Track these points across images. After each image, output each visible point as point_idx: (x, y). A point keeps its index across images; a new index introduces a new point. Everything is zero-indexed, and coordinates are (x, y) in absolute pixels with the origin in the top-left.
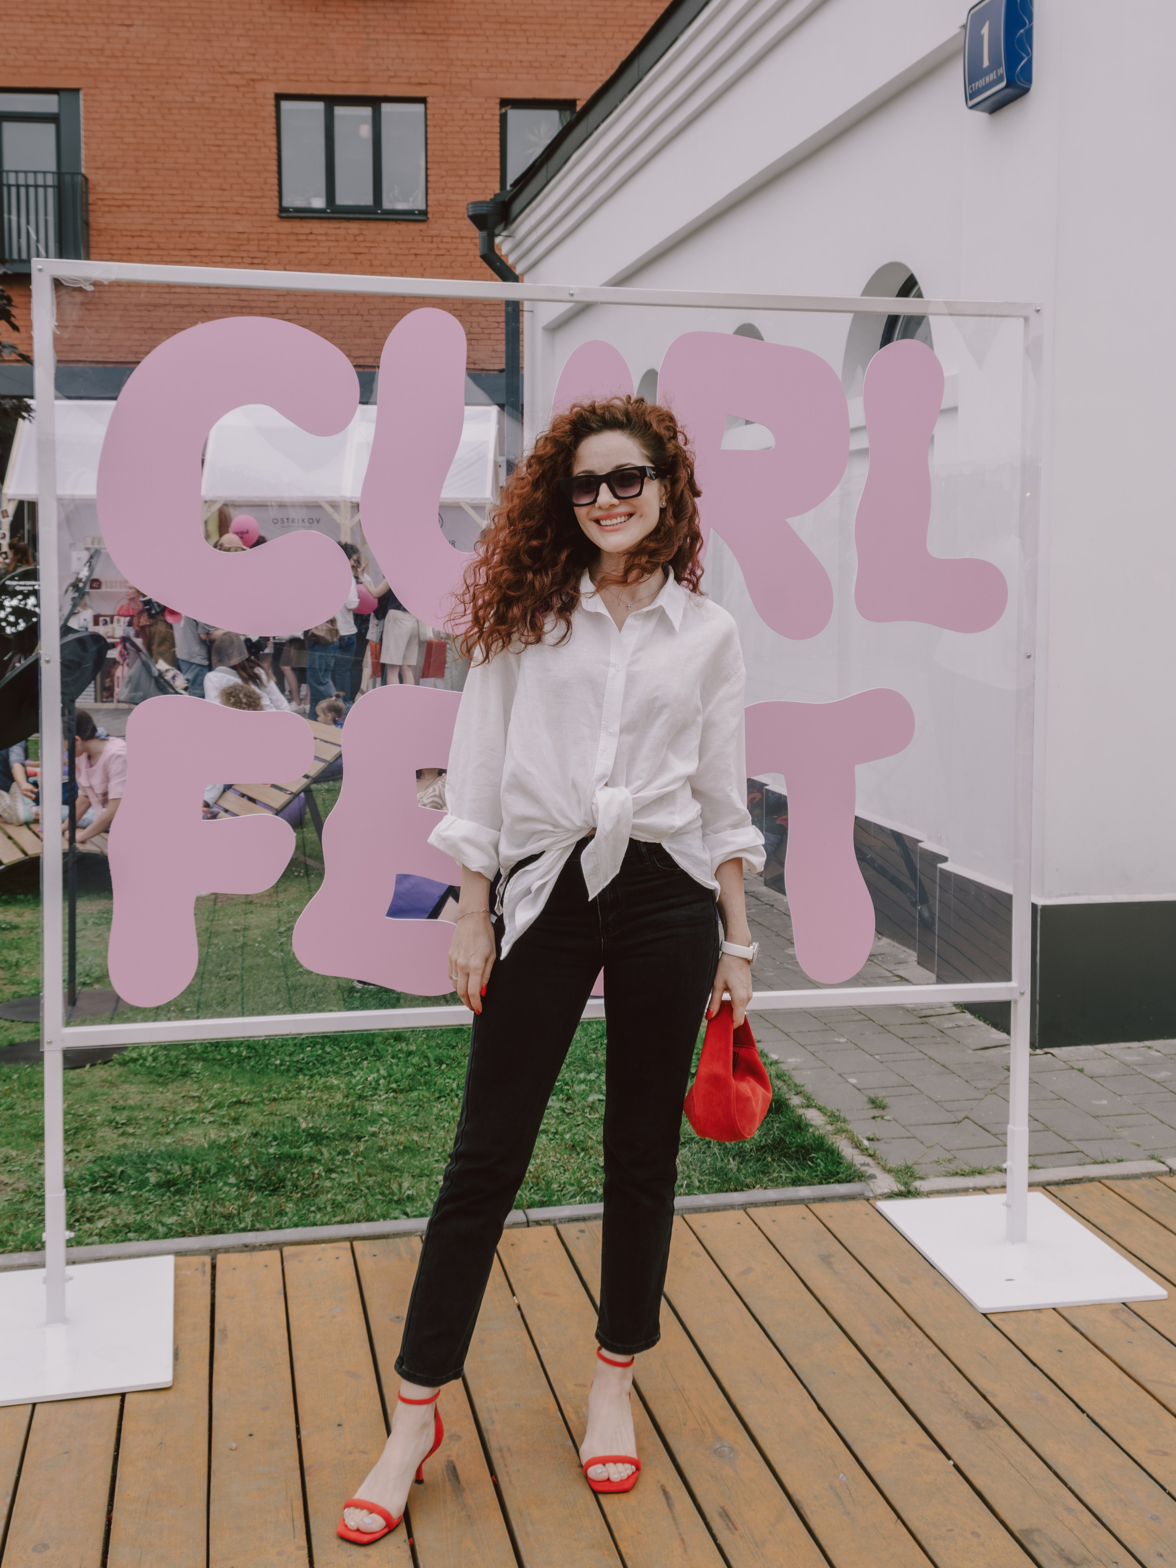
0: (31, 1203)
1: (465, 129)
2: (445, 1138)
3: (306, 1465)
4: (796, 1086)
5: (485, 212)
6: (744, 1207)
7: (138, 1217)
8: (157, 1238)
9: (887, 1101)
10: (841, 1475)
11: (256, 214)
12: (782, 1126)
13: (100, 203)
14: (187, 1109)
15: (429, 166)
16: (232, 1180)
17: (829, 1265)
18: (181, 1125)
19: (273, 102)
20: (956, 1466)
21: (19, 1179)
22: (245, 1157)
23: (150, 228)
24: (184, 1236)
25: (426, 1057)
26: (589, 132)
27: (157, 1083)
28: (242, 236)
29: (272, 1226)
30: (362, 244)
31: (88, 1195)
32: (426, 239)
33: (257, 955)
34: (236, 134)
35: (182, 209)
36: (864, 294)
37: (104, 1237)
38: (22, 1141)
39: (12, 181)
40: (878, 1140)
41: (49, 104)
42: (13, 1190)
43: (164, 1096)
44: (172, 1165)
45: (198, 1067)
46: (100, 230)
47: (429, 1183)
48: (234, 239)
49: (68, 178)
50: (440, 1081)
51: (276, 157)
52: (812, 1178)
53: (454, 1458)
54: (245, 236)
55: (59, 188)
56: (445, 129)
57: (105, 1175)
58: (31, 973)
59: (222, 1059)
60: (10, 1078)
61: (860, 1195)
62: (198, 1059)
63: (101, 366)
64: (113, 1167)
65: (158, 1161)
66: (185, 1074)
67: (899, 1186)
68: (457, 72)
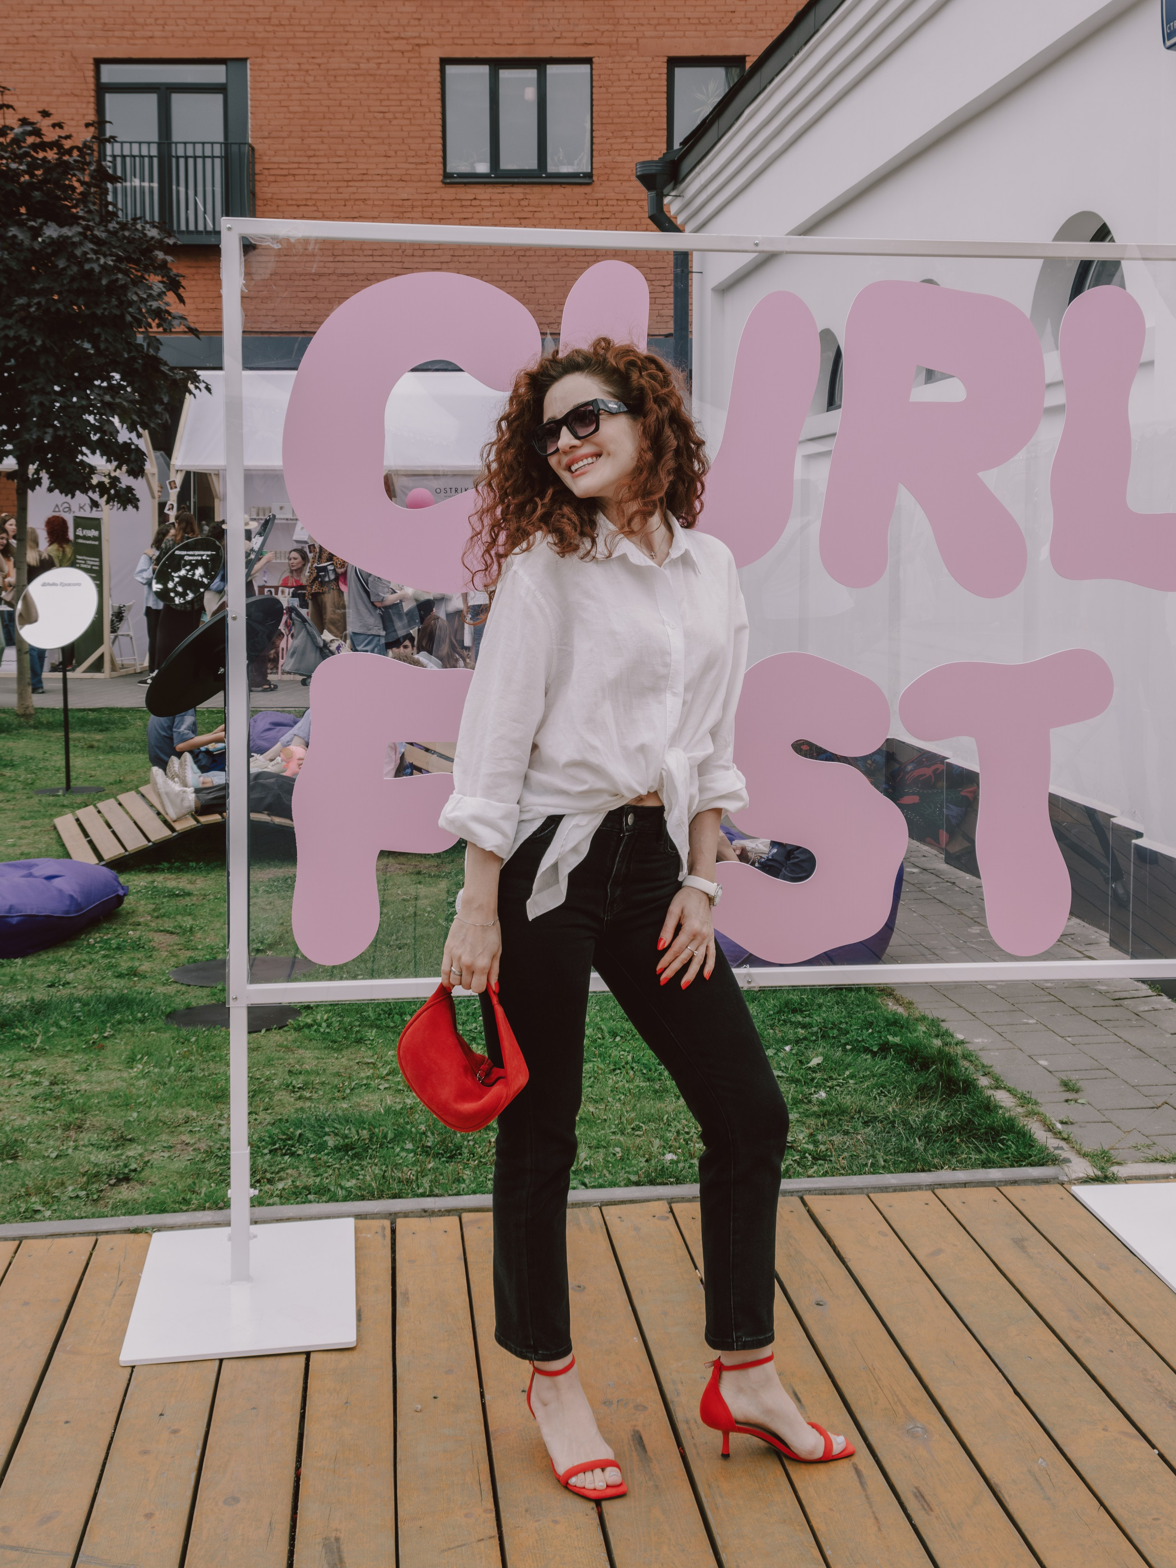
0: (212, 1163)
1: (631, 89)
2: (621, 1110)
3: (491, 1429)
4: (983, 1066)
5: (654, 172)
6: (932, 1188)
7: (318, 1180)
8: (337, 1201)
9: (1080, 1084)
10: (1041, 1460)
11: (420, 181)
12: (970, 1106)
13: (266, 172)
14: (362, 1075)
15: (594, 128)
16: (409, 1146)
17: (1023, 1248)
18: (356, 1091)
19: (438, 66)
20: (1161, 1455)
21: (199, 1139)
22: (421, 1123)
23: (315, 196)
24: (363, 1200)
25: (600, 1029)
26: (762, 87)
27: (332, 1048)
28: (406, 203)
29: (450, 1192)
30: (526, 209)
31: (268, 1157)
32: (590, 202)
33: (427, 925)
34: (401, 100)
35: (347, 177)
36: (1055, 239)
37: (285, 1198)
38: (202, 1102)
39: (181, 153)
40: (1072, 1123)
41: (217, 74)
42: (194, 1150)
43: (339, 1062)
44: (349, 1129)
45: (372, 1033)
46: (267, 200)
47: (606, 1155)
48: (399, 206)
49: (235, 148)
50: (615, 1053)
51: (440, 122)
52: (1003, 1159)
53: (640, 1428)
54: (409, 203)
55: (226, 159)
56: (611, 90)
57: (284, 1137)
58: (205, 939)
59: (396, 1027)
60: (189, 1041)
61: (1054, 1179)
62: (371, 1026)
63: (266, 336)
64: (291, 1130)
65: (336, 1125)
66: (360, 1041)
67: (1095, 1170)
68: (623, 32)
